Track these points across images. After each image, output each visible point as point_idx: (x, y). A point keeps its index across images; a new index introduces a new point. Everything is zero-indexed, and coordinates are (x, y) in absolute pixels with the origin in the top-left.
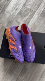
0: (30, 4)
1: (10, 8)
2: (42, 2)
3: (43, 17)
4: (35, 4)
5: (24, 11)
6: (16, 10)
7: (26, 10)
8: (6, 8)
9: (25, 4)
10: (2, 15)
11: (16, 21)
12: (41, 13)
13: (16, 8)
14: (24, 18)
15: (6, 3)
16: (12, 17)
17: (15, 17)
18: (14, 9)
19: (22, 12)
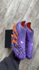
0: (21, 10)
1: (8, 14)
2: (28, 7)
3: (30, 17)
4: (24, 9)
5: (17, 15)
6: (12, 15)
7: (18, 14)
8: (5, 15)
9: (17, 10)
10: (3, 20)
11: (13, 23)
12: (29, 15)
13: (12, 14)
14: (18, 20)
15: (4, 11)
16: (10, 21)
17: (11, 20)
18: (10, 15)
19: (16, 16)
